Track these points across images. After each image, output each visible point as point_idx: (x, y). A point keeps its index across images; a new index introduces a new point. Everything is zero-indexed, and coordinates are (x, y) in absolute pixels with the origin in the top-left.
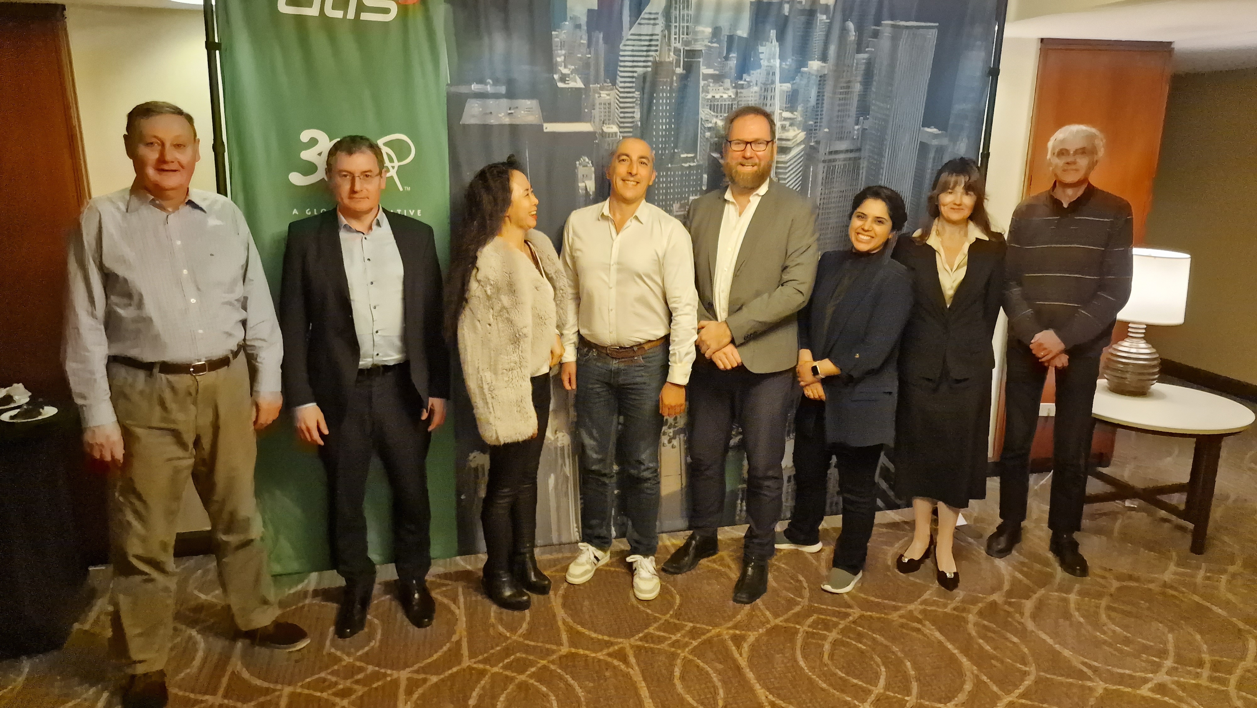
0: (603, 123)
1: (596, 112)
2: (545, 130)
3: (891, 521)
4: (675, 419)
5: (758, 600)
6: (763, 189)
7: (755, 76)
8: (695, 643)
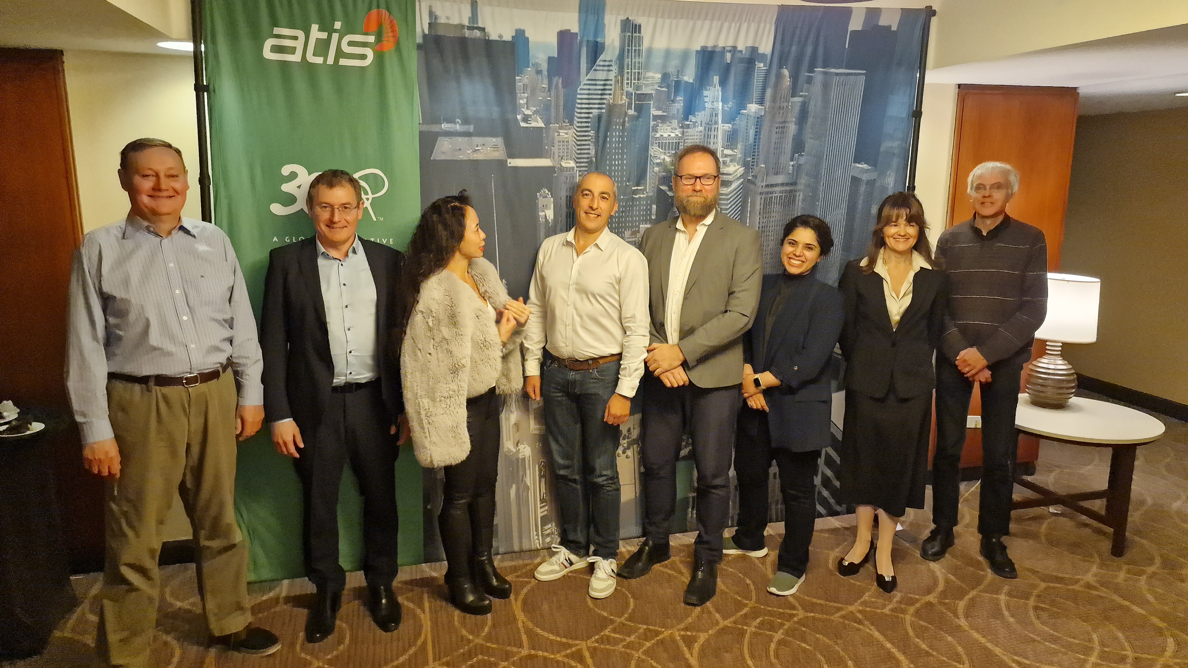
0: (562, 158)
1: (555, 149)
2: (509, 165)
3: (832, 527)
4: (629, 430)
5: (708, 604)
6: (709, 220)
7: (700, 117)
8: (648, 644)
